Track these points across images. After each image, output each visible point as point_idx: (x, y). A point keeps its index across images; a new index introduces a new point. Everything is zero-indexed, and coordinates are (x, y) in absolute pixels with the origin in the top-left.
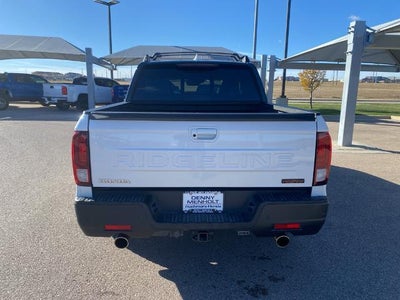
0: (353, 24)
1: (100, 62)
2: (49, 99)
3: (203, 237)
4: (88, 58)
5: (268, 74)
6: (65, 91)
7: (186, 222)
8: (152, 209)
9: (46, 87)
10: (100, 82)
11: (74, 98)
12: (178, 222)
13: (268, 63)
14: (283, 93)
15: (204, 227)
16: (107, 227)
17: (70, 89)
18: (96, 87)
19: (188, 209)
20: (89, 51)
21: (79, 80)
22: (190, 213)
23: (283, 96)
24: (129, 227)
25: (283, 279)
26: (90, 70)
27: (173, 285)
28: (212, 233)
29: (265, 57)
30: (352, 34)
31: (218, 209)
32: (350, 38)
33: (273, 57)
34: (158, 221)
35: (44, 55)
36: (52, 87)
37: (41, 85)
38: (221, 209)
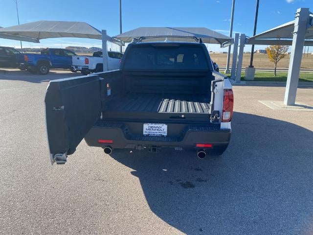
0: (299, 10)
1: (112, 40)
2: (76, 67)
3: (154, 150)
4: (104, 37)
5: (239, 48)
6: (87, 61)
7: (144, 140)
8: (125, 132)
9: (74, 59)
10: (112, 54)
11: (94, 67)
12: (140, 140)
13: (239, 40)
14: (251, 63)
15: (154, 143)
16: (100, 141)
17: (90, 60)
18: (109, 58)
19: (146, 134)
20: (104, 32)
21: (98, 54)
22: (148, 136)
23: (251, 66)
24: (111, 142)
25: (206, 181)
26: (104, 45)
27: (138, 179)
28: (160, 148)
29: (237, 35)
30: (298, 18)
31: (164, 134)
32: (296, 22)
33: (243, 35)
34: (128, 139)
35: (74, 35)
36: (78, 59)
37: (71, 57)
38: (166, 134)
